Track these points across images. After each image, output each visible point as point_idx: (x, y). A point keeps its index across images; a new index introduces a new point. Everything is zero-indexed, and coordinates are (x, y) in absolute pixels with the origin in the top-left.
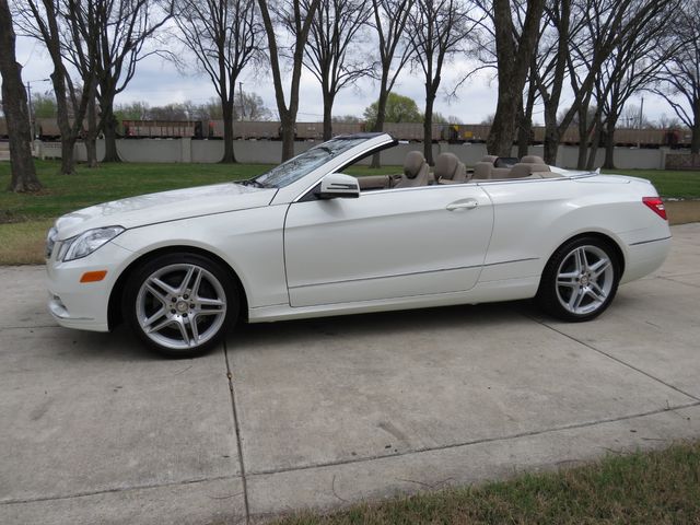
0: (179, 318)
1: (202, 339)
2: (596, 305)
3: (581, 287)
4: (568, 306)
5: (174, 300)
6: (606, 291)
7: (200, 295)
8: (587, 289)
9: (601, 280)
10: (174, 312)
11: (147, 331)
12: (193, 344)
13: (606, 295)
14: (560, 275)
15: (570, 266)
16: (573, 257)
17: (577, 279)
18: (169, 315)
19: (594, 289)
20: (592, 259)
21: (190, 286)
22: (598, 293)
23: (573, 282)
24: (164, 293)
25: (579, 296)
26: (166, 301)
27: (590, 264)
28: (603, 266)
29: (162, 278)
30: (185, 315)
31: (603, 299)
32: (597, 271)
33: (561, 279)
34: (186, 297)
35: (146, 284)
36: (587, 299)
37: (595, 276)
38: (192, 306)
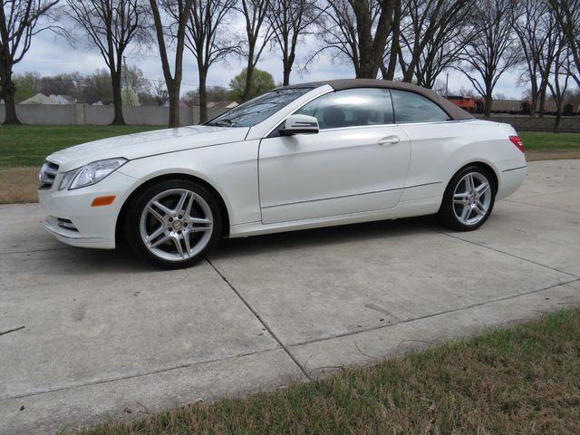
0: (175, 235)
1: (193, 252)
2: (479, 218)
3: (470, 204)
4: (461, 219)
5: (171, 220)
6: (486, 207)
7: (191, 215)
8: (473, 206)
9: (482, 199)
10: (170, 230)
11: (149, 246)
12: (186, 257)
13: (486, 210)
14: (456, 195)
15: (462, 189)
16: (464, 181)
17: (467, 198)
18: (167, 232)
19: (478, 206)
20: (477, 183)
21: (184, 208)
22: (481, 209)
23: (464, 201)
24: (163, 213)
25: (468, 211)
26: (165, 220)
27: (476, 186)
28: (483, 189)
29: (161, 201)
30: (179, 232)
31: (484, 214)
32: (480, 192)
33: (456, 198)
34: (180, 217)
35: (148, 206)
36: (474, 214)
37: (479, 195)
38: (186, 225)
